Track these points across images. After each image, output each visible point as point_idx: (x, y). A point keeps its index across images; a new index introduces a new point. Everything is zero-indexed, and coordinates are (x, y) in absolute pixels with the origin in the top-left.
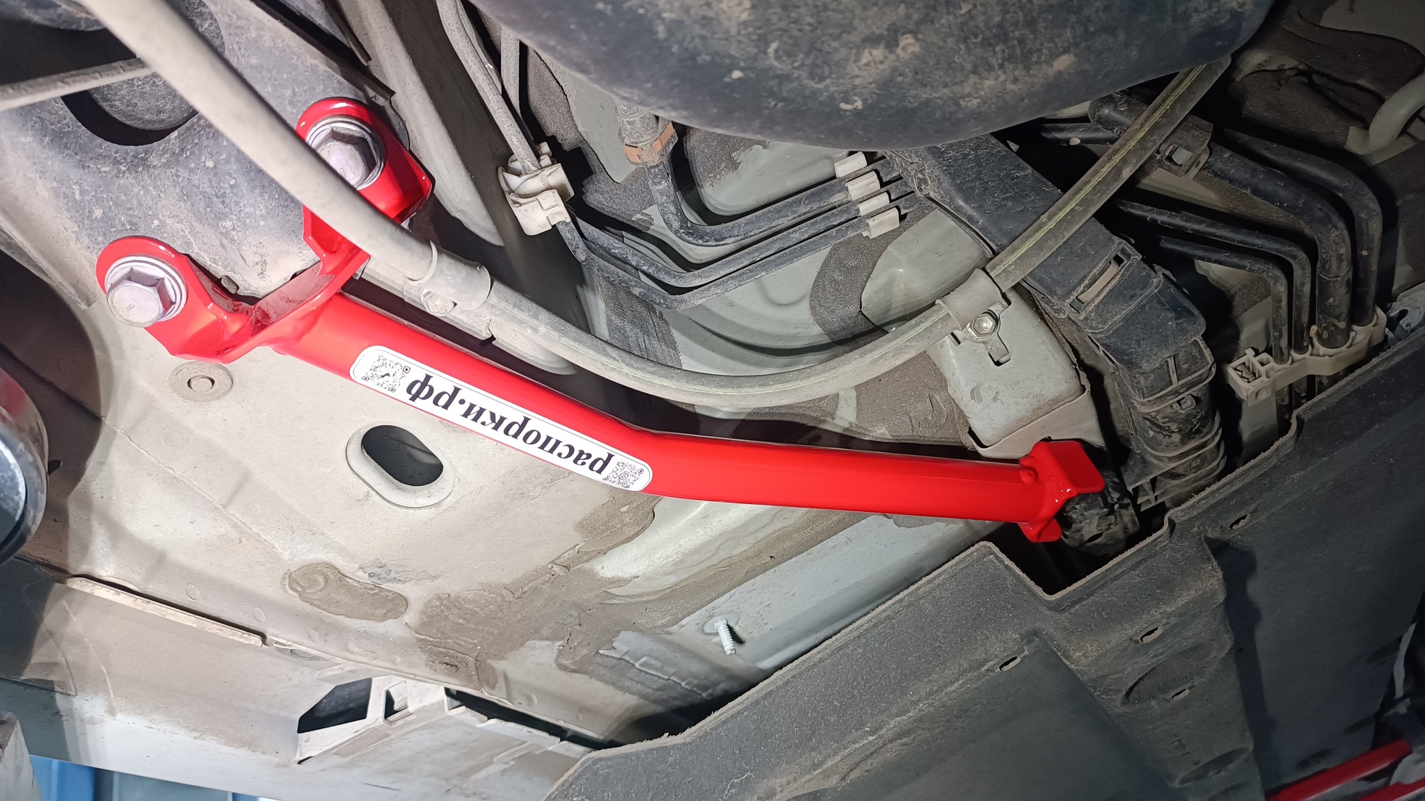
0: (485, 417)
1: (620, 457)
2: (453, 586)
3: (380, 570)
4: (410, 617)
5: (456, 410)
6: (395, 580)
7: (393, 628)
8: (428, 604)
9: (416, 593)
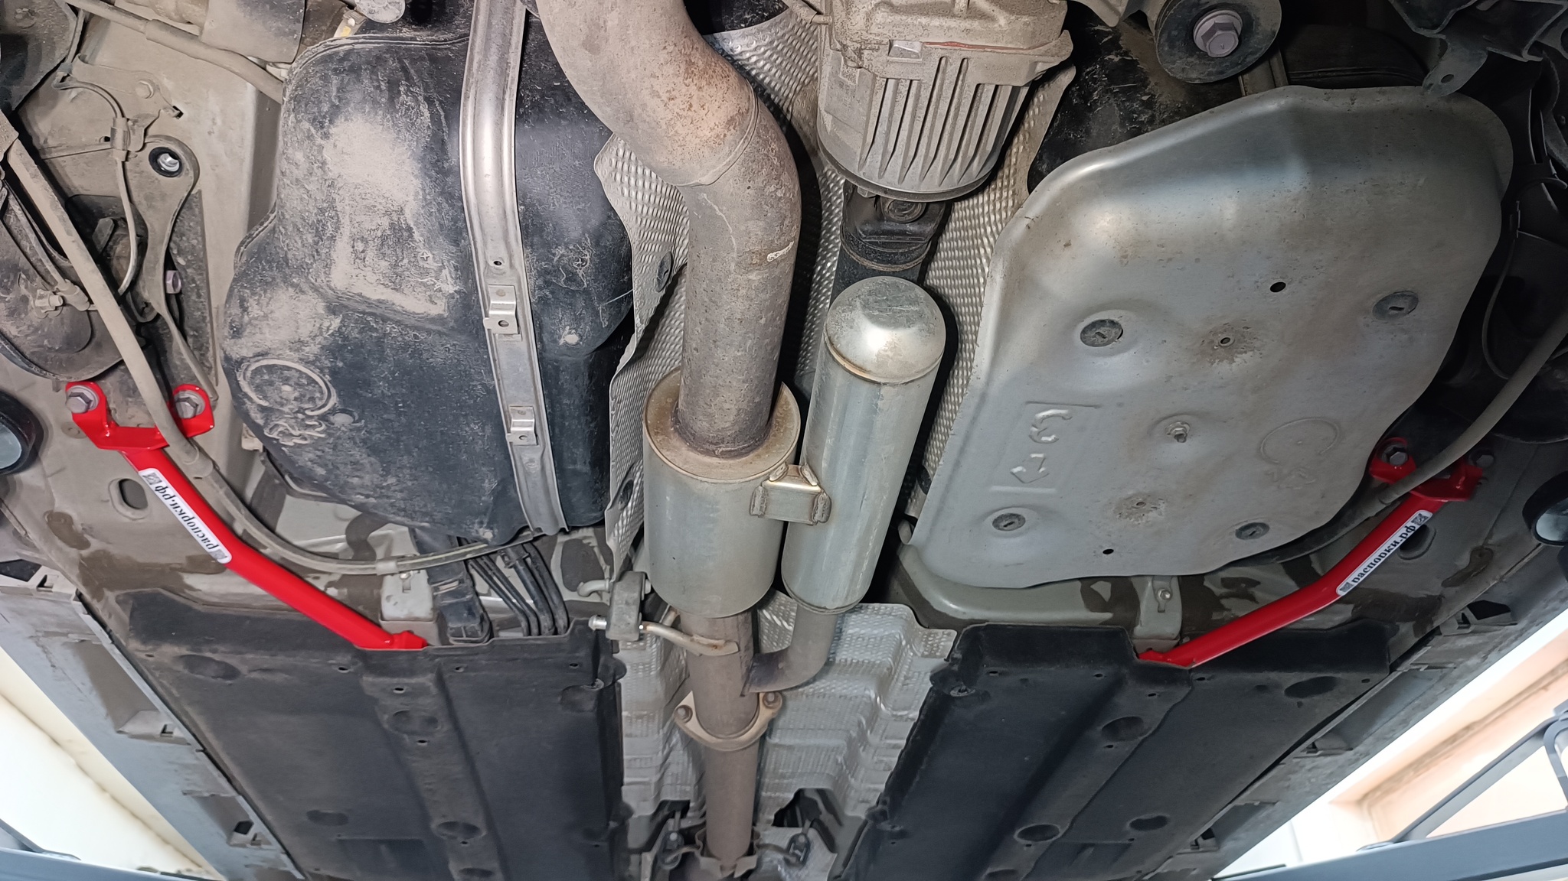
0: (179, 510)
1: (222, 547)
2: (113, 550)
3: (89, 529)
4: (85, 553)
5: (170, 502)
6: (92, 536)
7: (73, 553)
8: (98, 551)
9: (95, 545)
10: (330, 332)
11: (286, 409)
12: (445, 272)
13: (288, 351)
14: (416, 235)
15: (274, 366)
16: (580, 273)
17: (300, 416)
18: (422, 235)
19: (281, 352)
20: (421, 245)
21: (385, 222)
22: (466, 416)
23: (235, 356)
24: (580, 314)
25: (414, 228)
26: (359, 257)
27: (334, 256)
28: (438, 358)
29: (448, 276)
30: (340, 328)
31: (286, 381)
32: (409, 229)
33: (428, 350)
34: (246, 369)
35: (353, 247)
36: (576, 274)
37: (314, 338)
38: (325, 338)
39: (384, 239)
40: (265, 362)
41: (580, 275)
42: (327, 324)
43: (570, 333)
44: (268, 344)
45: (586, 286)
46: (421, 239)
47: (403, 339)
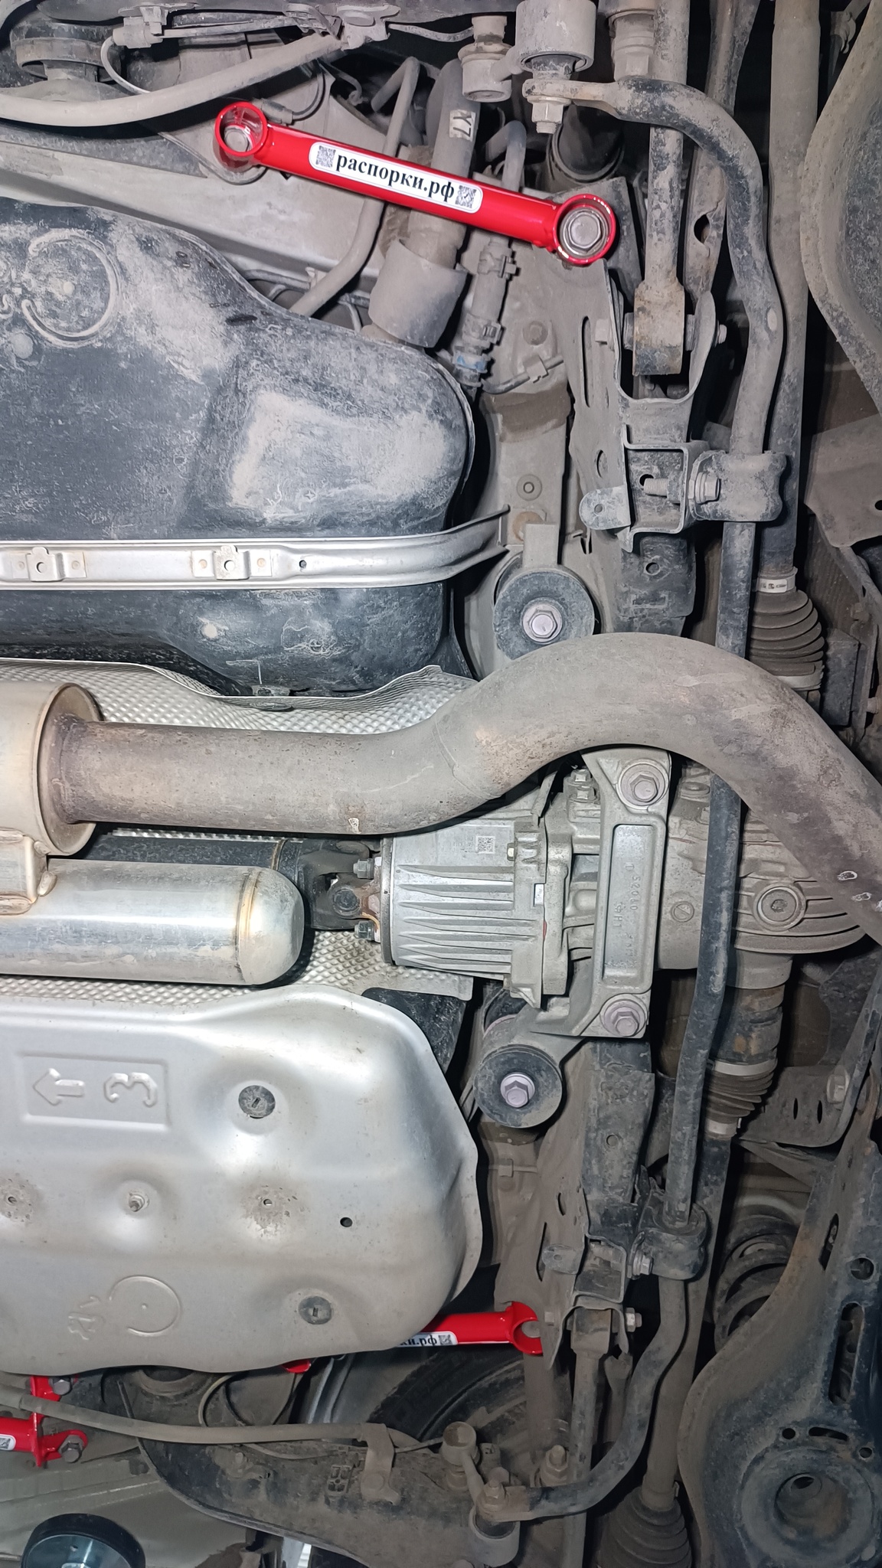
10: (176, 366)
11: (26, 275)
12: (291, 513)
13: (134, 306)
14: (335, 492)
15: (107, 282)
16: (303, 645)
17: (18, 291)
18: (336, 496)
19: (132, 297)
20: (325, 493)
21: (352, 463)
22: (50, 495)
23: (113, 236)
24: (247, 642)
25: (346, 490)
26: (305, 429)
27: (302, 401)
28: (146, 478)
29: (286, 515)
30: (183, 378)
31: (82, 289)
32: (344, 485)
33: (159, 470)
34: (91, 244)
35: (317, 425)
36: (301, 640)
37: (161, 342)
38: (163, 357)
39: (331, 459)
40: (109, 272)
41: (299, 645)
42: (185, 362)
43: (219, 630)
44: (142, 285)
45: (286, 649)
46: (332, 495)
47: (175, 447)
